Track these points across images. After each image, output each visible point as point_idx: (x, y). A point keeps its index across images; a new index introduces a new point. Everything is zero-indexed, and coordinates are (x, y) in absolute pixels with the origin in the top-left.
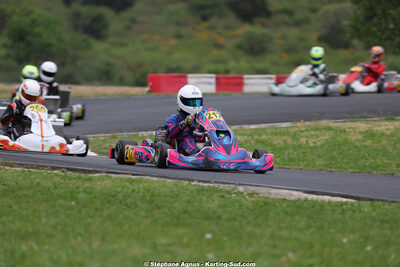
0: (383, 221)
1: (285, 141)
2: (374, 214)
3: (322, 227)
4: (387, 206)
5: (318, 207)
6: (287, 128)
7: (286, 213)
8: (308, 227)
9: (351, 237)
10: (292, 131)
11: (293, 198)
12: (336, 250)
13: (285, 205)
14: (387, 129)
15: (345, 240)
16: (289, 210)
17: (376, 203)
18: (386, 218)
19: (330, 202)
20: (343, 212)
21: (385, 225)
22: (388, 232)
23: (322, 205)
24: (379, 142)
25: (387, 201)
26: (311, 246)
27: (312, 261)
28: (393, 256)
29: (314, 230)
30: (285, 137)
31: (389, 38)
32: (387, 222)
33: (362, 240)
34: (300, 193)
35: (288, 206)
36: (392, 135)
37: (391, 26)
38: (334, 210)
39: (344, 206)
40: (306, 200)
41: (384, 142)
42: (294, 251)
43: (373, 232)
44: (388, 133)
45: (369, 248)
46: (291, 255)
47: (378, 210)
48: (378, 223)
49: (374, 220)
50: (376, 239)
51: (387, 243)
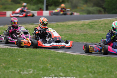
0: (30, 54)
1: (1, 31)
3: (12, 56)
4: (31, 50)
5: (11, 50)
6: (2, 27)
7: (2, 52)
8: (8, 56)
9: (21, 59)
10: (3, 28)
11: (4, 48)
12: (17, 63)
13: (1, 50)
14: (32, 27)
15: (19, 60)
16: (3, 51)
18: (31, 53)
19: (15, 49)
20: (19, 51)
21: (31, 55)
22: (32, 57)
23: (12, 50)
26: (9, 62)
27: (9, 66)
28: (33, 64)
29: (10, 57)
30: (2, 30)
32: (31, 54)
33: (24, 60)
34: (6, 46)
35: (2, 50)
38: (16, 51)
39: (19, 50)
40: (8, 48)
42: (4, 63)
43: (27, 57)
45: (26, 62)
46: (3, 64)
47: (29, 51)
48: (29, 55)
49: (28, 54)
50: (28, 59)
51: (31, 60)
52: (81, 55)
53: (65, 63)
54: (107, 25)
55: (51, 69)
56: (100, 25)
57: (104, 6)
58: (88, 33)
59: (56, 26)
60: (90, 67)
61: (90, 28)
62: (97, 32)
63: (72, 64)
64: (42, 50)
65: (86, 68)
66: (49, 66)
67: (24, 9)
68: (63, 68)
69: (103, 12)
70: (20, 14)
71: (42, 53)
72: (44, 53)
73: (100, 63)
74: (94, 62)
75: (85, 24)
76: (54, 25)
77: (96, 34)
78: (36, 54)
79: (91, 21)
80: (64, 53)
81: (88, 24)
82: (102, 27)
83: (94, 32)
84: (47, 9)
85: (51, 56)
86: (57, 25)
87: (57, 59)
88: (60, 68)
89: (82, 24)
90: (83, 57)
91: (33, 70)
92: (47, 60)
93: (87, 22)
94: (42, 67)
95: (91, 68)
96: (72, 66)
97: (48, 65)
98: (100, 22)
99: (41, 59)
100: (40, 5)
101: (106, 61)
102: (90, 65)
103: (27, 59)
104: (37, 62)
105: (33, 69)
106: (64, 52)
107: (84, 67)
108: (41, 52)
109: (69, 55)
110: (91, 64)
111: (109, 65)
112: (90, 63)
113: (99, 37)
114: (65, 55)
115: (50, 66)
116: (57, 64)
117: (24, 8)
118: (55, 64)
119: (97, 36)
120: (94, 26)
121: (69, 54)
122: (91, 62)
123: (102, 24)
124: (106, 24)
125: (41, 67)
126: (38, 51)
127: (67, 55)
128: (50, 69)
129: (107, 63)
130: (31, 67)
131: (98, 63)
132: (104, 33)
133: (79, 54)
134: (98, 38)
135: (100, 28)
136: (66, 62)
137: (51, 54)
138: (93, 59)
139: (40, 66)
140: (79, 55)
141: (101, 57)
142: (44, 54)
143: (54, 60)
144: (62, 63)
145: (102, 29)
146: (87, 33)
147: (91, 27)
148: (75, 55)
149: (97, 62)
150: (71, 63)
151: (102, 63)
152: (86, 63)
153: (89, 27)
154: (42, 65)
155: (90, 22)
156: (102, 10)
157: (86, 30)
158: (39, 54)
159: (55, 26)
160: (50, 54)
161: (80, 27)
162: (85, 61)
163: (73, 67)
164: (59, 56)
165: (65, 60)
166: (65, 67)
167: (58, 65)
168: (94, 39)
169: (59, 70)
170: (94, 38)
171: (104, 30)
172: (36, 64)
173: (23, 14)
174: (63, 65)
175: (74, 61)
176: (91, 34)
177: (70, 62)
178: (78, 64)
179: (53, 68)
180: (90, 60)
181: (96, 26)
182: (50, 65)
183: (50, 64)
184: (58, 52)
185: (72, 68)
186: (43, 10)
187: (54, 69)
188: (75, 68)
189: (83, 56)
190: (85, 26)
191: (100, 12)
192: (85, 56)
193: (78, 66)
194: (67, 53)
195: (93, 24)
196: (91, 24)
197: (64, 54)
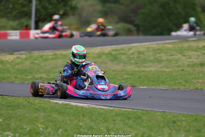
0: (8, 106)
2: (3, 103)
4: (10, 98)
14: (10, 59)
17: (4, 97)
21: (9, 108)
22: (11, 112)
24: (6, 65)
25: (10, 96)
28: (13, 124)
31: (10, 13)
32: (10, 106)
36: (12, 62)
37: (11, 6)
41: (8, 66)
43: (3, 112)
44: (10, 61)
47: (5, 101)
48: (5, 107)
49: (3, 105)
50: (5, 115)
51: (10, 117)
52: (97, 108)
53: (69, 122)
54: (141, 56)
55: (45, 132)
56: (130, 55)
57: (137, 22)
58: (110, 70)
59: (53, 57)
60: (113, 128)
61: (112, 61)
62: (124, 66)
63: (81, 124)
64: (28, 100)
65: (105, 130)
66: (41, 127)
67: (56, 25)
68: (66, 130)
69: (135, 33)
70: (51, 34)
71: (29, 104)
72: (31, 104)
73: (131, 122)
74: (120, 120)
75: (103, 54)
76: (49, 55)
77: (123, 71)
78: (18, 106)
79: (114, 47)
80: (67, 104)
81: (109, 54)
82: (133, 58)
83: (119, 67)
84: (37, 28)
85: (44, 109)
86: (55, 54)
87: (55, 115)
88: (60, 130)
89: (98, 54)
90: (101, 112)
91: (12, 135)
92: (36, 117)
93: (107, 49)
94: (28, 129)
95: (115, 130)
96: (81, 126)
97: (40, 125)
98: (130, 49)
99: (27, 115)
100: (24, 21)
101: (140, 118)
102: (112, 125)
103: (3, 114)
104: (20, 120)
105: (12, 133)
106: (66, 102)
107: (102, 128)
108: (26, 102)
109: (76, 108)
110: (114, 124)
111: (145, 125)
112: (112, 122)
113: (127, 76)
114: (69, 108)
115: (43, 128)
116: (54, 123)
117: (56, 23)
118: (51, 123)
119: (124, 75)
120: (119, 56)
121: (76, 106)
122: (114, 120)
123: (133, 54)
124: (140, 53)
125: (26, 129)
126: (20, 100)
127: (72, 108)
128: (43, 132)
129: (142, 122)
130: (10, 130)
131: (127, 121)
132: (137, 69)
133: (93, 106)
134: (127, 78)
135: (130, 60)
136: (70, 120)
137: (45, 106)
138: (117, 115)
139: (25, 127)
140: (94, 108)
141: (132, 112)
142: (32, 106)
143: (49, 116)
144: (63, 122)
145: (133, 61)
146: (107, 70)
147: (115, 58)
148: (87, 107)
149: (124, 121)
150: (79, 121)
151: (134, 122)
152: (106, 121)
153: (111, 58)
154: (29, 126)
155: (113, 50)
156: (133, 28)
157: (106, 64)
158: (23, 105)
159: (50, 57)
160: (43, 107)
161: (94, 58)
162: (104, 118)
163: (84, 129)
164: (59, 109)
165: (68, 116)
166: (68, 128)
167: (56, 125)
168: (119, 80)
169: (58, 135)
170: (119, 78)
171: (136, 64)
172: (18, 124)
173: (54, 34)
174: (65, 126)
175: (85, 119)
176: (113, 71)
177: (77, 121)
178: (92, 124)
179: (48, 131)
180: (112, 117)
181: (123, 57)
182: (43, 126)
183: (42, 123)
184: (56, 103)
185: (82, 130)
186: (30, 29)
187: (49, 133)
188: (86, 131)
189: (101, 109)
190: (104, 57)
191: (129, 32)
192: (103, 109)
193: (91, 128)
194: (72, 104)
195: (118, 52)
196: (114, 53)
197: (67, 106)
